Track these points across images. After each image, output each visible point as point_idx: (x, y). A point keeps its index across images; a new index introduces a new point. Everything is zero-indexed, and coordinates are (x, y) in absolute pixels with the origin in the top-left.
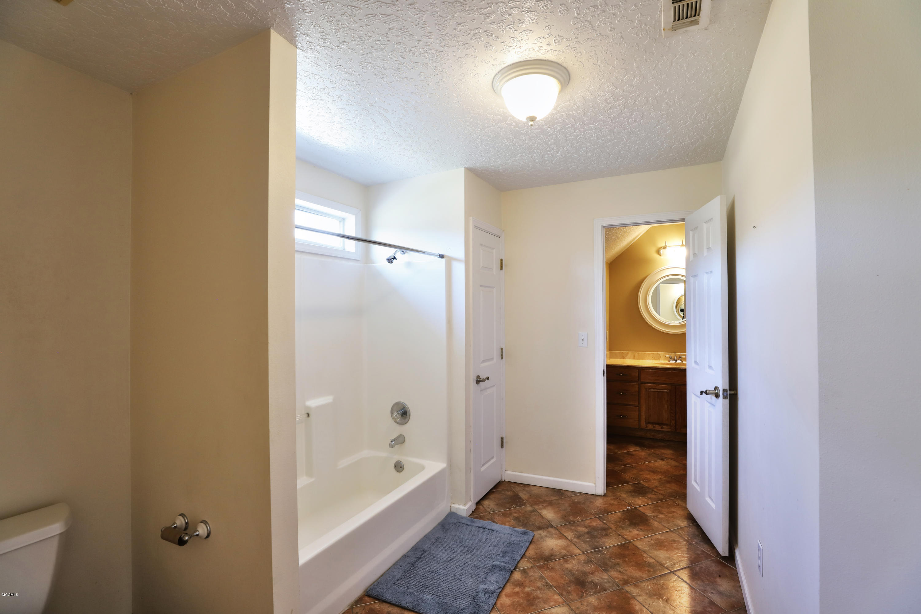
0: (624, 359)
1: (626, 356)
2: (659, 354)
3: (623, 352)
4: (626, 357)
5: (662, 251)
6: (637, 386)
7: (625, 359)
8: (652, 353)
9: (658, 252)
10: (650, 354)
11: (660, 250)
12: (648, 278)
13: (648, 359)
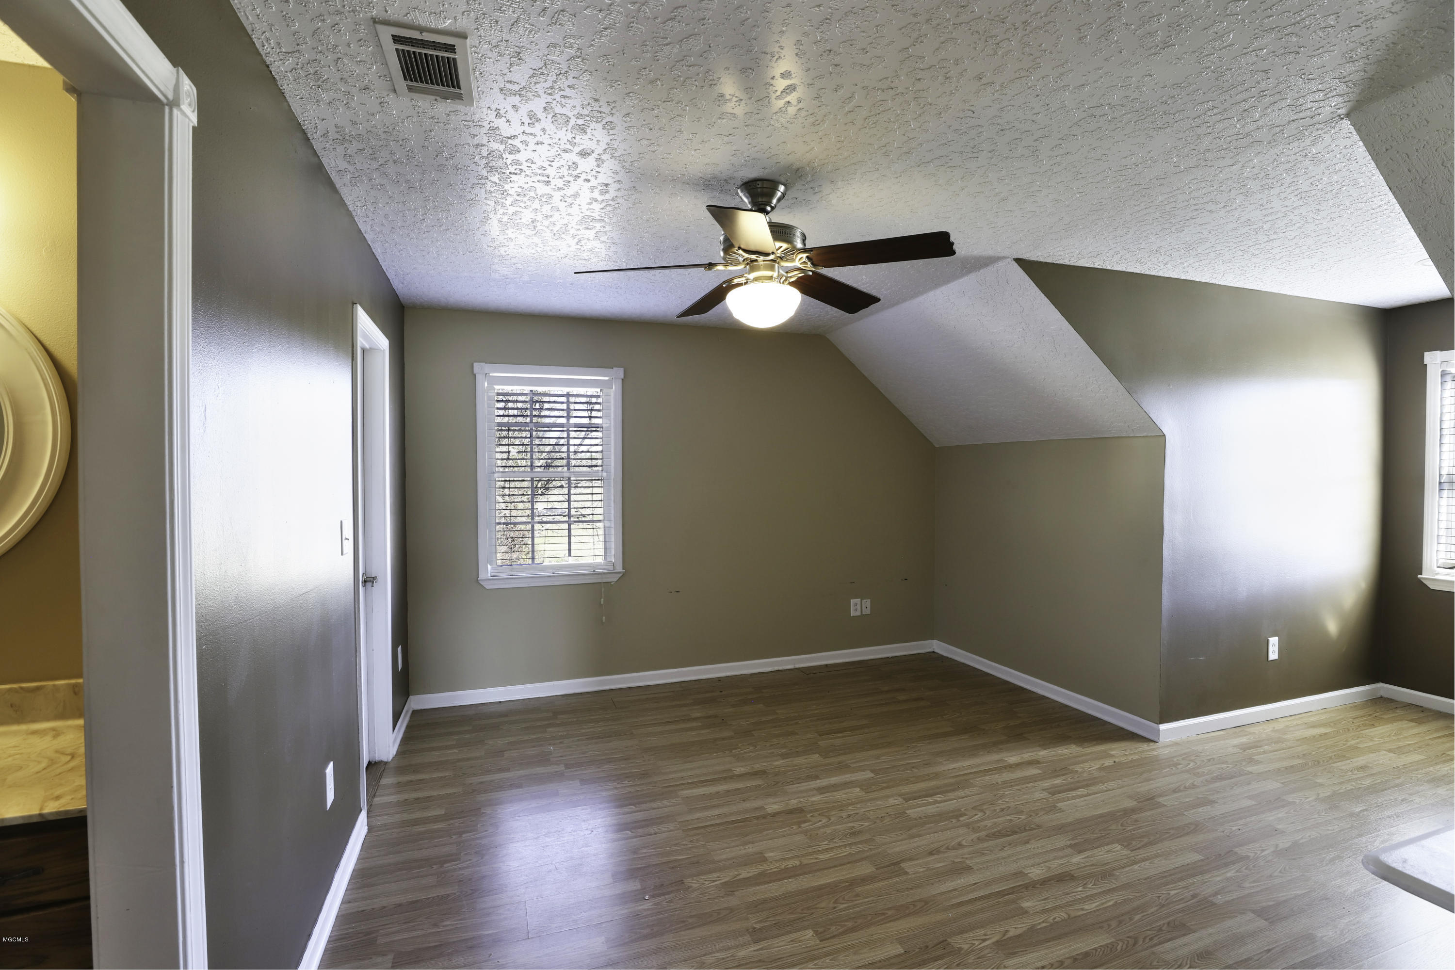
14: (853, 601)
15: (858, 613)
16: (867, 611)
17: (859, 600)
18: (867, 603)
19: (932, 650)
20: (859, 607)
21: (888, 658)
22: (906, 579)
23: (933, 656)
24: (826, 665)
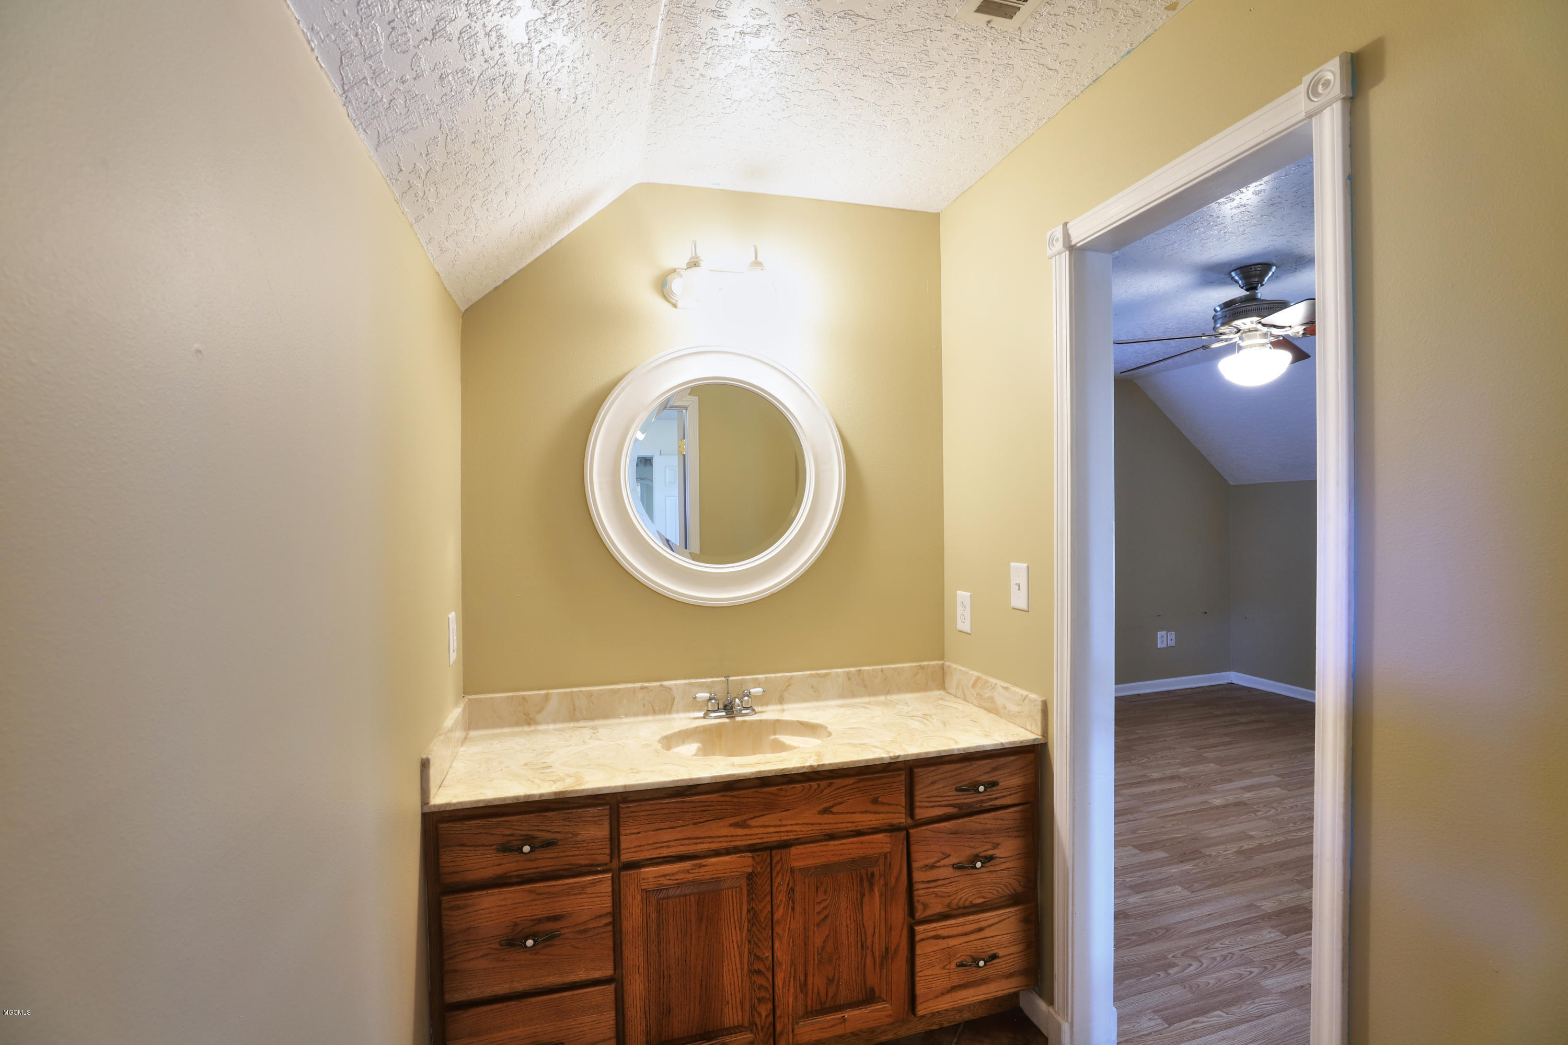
0: (529, 724)
1: (539, 712)
2: (669, 689)
3: (524, 698)
4: (539, 717)
5: (676, 285)
6: (607, 887)
7: (537, 723)
8: (642, 688)
9: (662, 286)
10: (634, 691)
11: (669, 278)
12: (622, 384)
13: (627, 715)
14: (1159, 634)
15: (1165, 645)
16: (1172, 643)
17: (1165, 632)
18: (1172, 635)
19: (1231, 682)
20: (1165, 639)
21: (1192, 688)
22: (1206, 613)
23: (1231, 686)
24: (1139, 695)
